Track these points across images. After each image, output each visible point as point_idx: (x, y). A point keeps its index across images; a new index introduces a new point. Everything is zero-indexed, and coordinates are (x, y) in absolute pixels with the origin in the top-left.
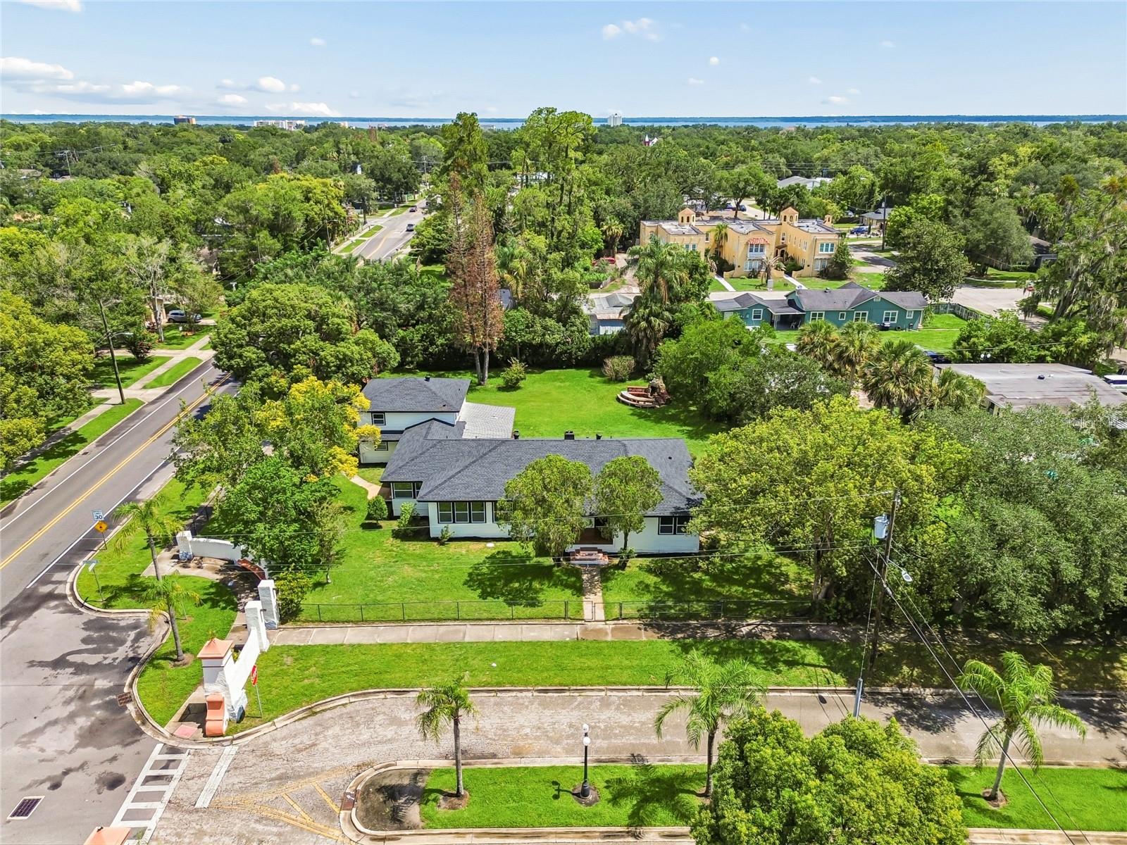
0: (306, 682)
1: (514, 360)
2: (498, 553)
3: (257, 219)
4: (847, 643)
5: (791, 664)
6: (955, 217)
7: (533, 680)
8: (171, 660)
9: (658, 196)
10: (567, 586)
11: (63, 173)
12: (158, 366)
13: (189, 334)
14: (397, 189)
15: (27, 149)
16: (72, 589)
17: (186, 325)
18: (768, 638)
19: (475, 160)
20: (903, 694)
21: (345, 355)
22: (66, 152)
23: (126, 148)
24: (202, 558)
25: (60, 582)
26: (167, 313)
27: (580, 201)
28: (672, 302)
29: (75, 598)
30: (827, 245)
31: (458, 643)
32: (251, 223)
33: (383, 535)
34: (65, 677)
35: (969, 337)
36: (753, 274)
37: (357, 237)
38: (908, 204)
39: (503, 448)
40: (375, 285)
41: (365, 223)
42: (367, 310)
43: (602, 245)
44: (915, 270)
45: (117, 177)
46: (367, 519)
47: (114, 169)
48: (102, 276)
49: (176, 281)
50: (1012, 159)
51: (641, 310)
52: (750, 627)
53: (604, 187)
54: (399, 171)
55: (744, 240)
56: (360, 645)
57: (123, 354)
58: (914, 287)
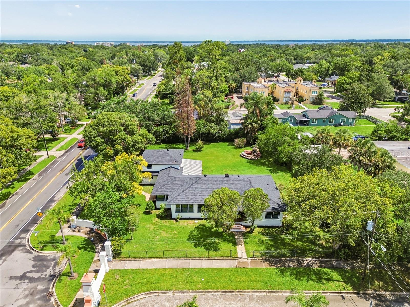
0: (125, 287)
1: (199, 140)
2: (200, 225)
3: (98, 82)
4: (350, 270)
5: (328, 280)
6: (364, 81)
7: (220, 287)
8: (69, 276)
9: (249, 73)
10: (229, 242)
11: (25, 63)
12: (62, 141)
13: (73, 128)
14: (149, 69)
15: (12, 54)
16: (28, 242)
17: (72, 125)
18: (316, 267)
19: (181, 60)
20: (377, 294)
21: (135, 140)
22: (27, 55)
23: (48, 54)
24: (80, 227)
25: (23, 238)
26: (65, 120)
27: (221, 75)
28: (261, 117)
29: (29, 246)
30: (315, 92)
31: (187, 269)
32: (96, 84)
33: (153, 217)
34: (25, 284)
35: (378, 131)
36: (286, 103)
37: (135, 88)
38: (344, 76)
39: (200, 181)
40: (146, 111)
41: (138, 82)
42: (143, 121)
43: (228, 91)
44: (352, 102)
45: (45, 65)
46: (146, 209)
47: (44, 62)
48: (40, 108)
49: (69, 108)
50: (382, 58)
51: (249, 120)
52: (308, 261)
53: (228, 69)
54: (150, 63)
55: (283, 90)
56: (146, 269)
57: (48, 136)
58: (352, 109)
